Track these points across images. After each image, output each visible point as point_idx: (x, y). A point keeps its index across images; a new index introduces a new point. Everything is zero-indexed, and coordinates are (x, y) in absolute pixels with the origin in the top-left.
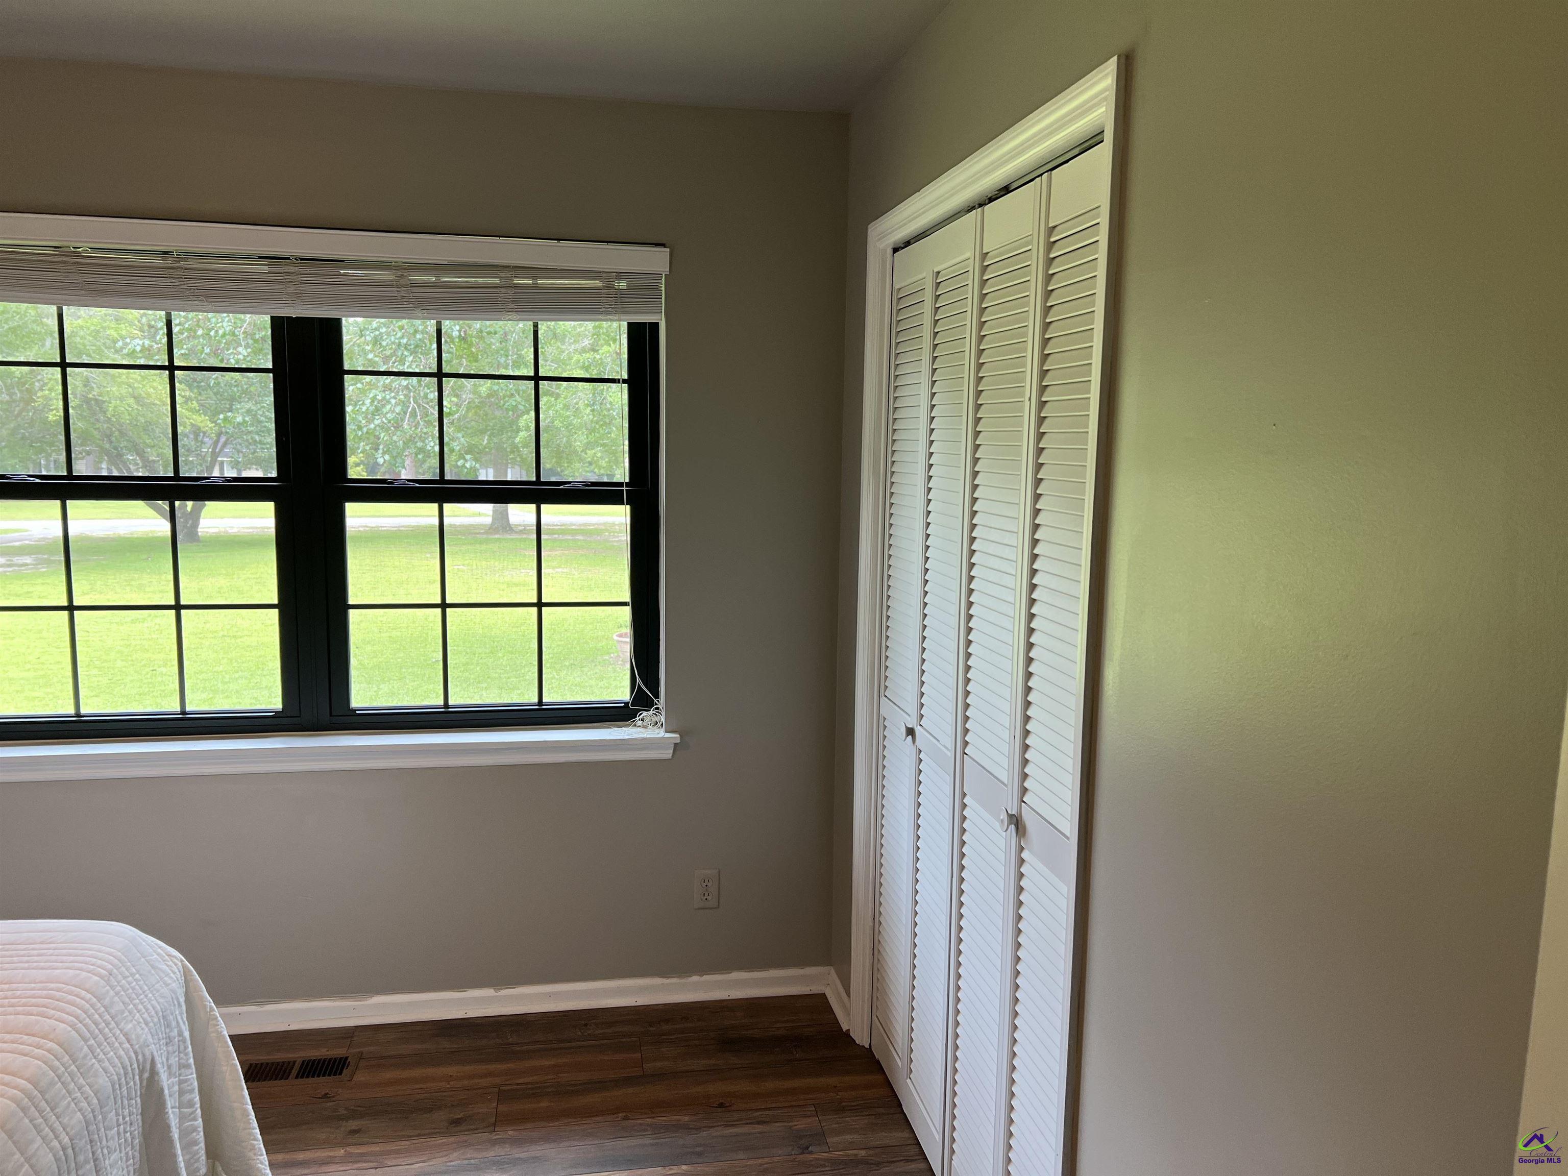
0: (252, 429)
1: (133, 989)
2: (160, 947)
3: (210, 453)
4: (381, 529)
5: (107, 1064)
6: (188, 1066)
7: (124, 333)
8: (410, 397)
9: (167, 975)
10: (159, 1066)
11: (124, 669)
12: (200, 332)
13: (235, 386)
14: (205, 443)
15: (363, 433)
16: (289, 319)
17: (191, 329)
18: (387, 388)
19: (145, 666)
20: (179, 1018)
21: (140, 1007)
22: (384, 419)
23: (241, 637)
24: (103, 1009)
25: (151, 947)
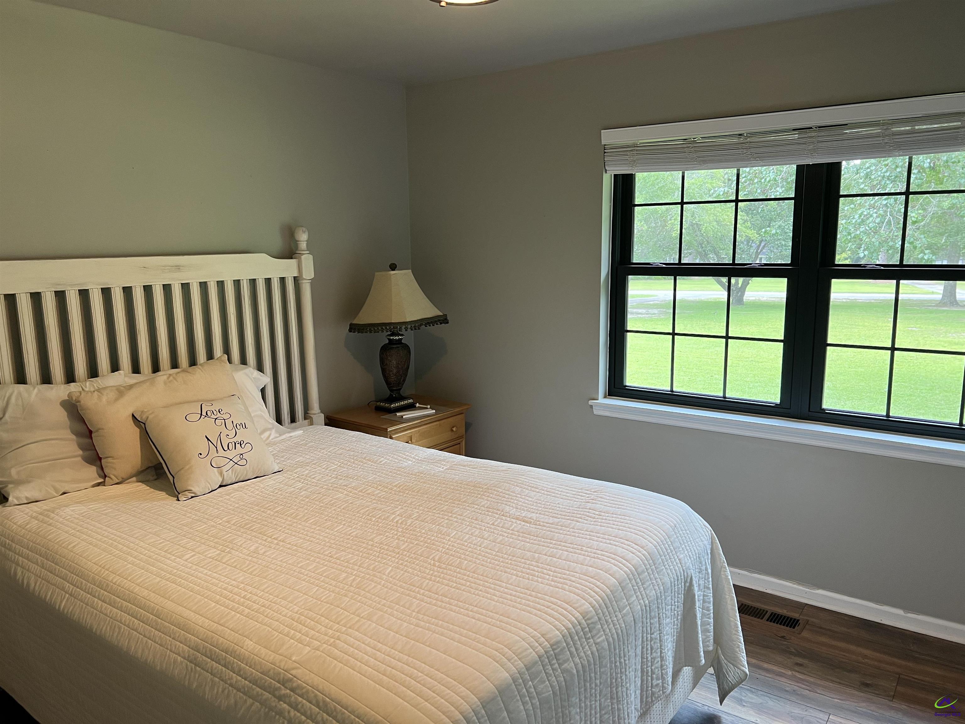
0: (781, 237)
1: (685, 538)
2: (701, 520)
3: (755, 253)
4: (858, 301)
5: (669, 571)
6: (709, 588)
7: (714, 185)
8: (887, 212)
9: (703, 536)
10: (694, 582)
11: (697, 374)
12: (756, 181)
13: (773, 211)
14: (752, 247)
15: (851, 237)
16: (808, 165)
17: (751, 179)
18: (872, 207)
19: (708, 373)
20: (707, 560)
21: (688, 548)
22: (867, 228)
23: (761, 363)
24: (670, 543)
25: (697, 519)
